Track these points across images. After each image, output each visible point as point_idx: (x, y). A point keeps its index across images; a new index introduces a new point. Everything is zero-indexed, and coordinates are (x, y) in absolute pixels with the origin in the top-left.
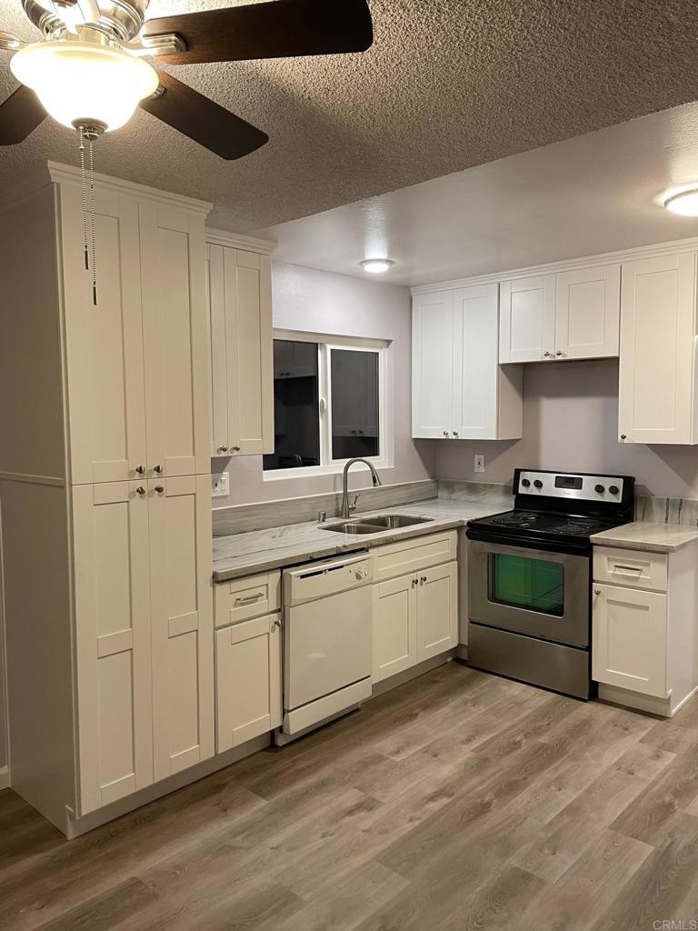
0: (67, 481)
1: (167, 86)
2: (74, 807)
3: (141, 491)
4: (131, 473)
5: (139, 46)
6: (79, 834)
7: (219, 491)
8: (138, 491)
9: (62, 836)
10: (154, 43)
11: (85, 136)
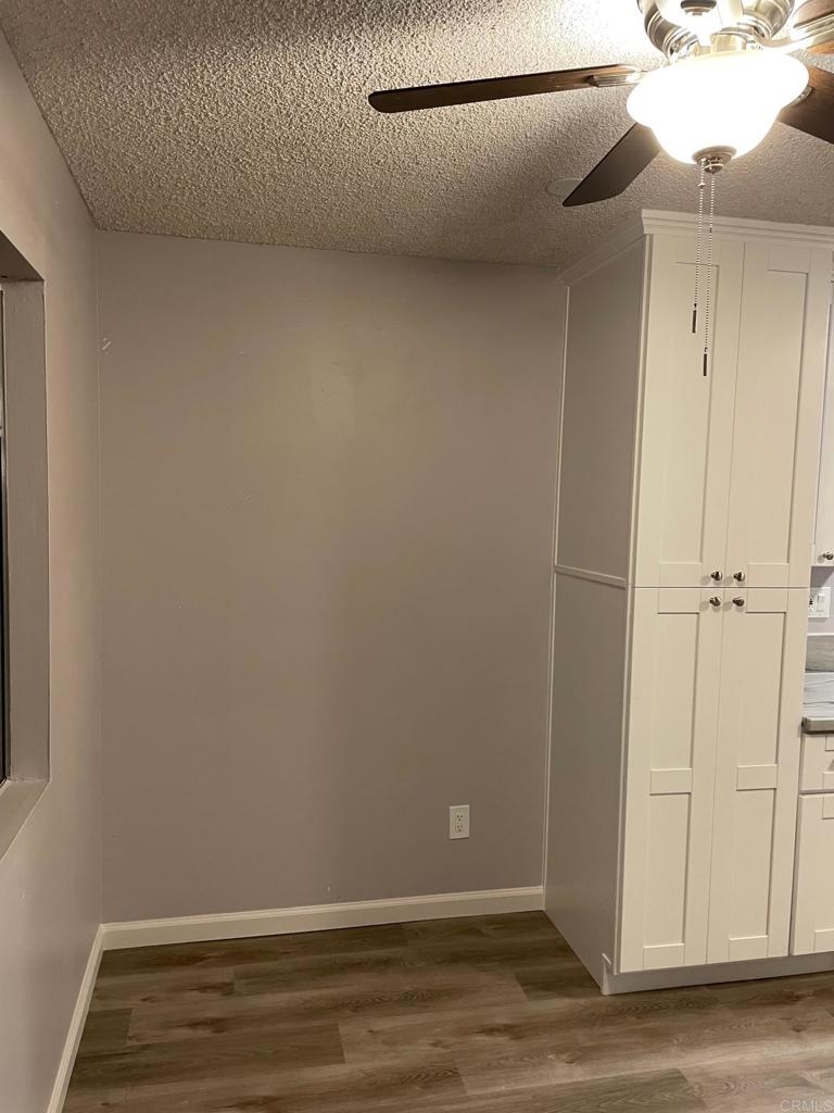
0: (630, 581)
1: (815, 85)
2: (611, 957)
3: (715, 602)
4: (705, 580)
5: (785, 41)
6: (615, 992)
7: (814, 611)
8: (711, 602)
9: (597, 988)
10: (808, 31)
11: (707, 170)
